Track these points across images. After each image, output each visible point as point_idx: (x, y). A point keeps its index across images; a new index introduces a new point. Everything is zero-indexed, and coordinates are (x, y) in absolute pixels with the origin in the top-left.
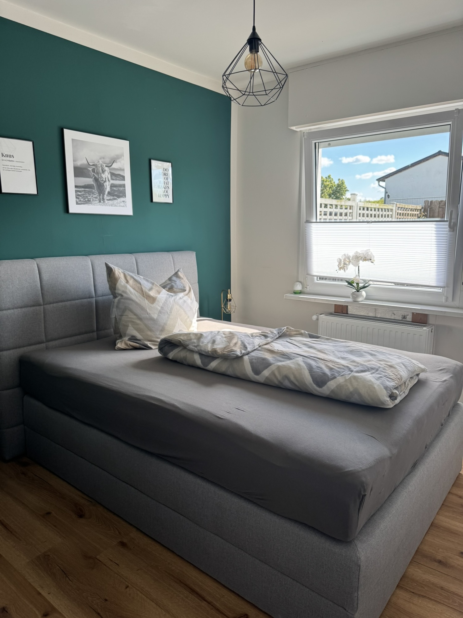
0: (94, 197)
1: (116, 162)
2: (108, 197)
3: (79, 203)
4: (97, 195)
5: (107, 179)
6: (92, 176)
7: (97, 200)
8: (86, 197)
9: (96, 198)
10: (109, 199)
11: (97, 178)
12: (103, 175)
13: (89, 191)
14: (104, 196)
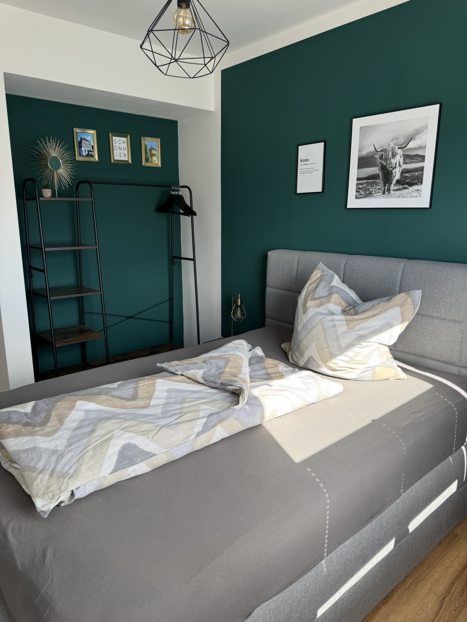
0: (377, 188)
1: (414, 139)
2: (395, 187)
3: (359, 197)
4: (382, 185)
5: (398, 165)
6: (378, 164)
7: (381, 191)
8: (368, 190)
9: (379, 189)
10: (396, 188)
11: (384, 165)
12: (393, 161)
13: (372, 183)
14: (390, 186)
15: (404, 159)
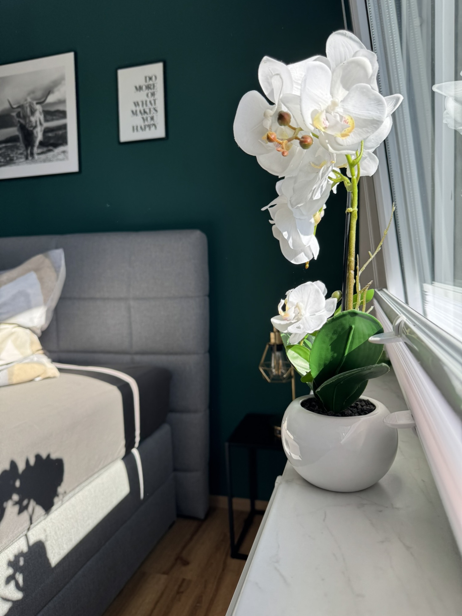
0: (19, 153)
1: (53, 92)
5: (38, 123)
6: (16, 124)
7: (23, 156)
8: (8, 155)
10: (40, 152)
11: (23, 124)
12: (33, 119)
13: (12, 147)
14: (33, 149)
15: (45, 117)
